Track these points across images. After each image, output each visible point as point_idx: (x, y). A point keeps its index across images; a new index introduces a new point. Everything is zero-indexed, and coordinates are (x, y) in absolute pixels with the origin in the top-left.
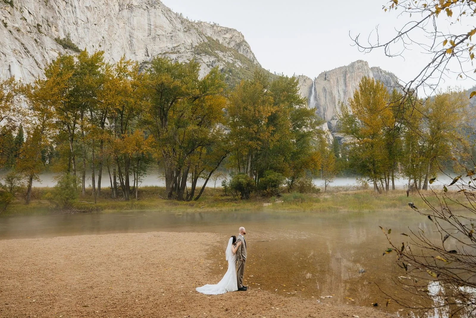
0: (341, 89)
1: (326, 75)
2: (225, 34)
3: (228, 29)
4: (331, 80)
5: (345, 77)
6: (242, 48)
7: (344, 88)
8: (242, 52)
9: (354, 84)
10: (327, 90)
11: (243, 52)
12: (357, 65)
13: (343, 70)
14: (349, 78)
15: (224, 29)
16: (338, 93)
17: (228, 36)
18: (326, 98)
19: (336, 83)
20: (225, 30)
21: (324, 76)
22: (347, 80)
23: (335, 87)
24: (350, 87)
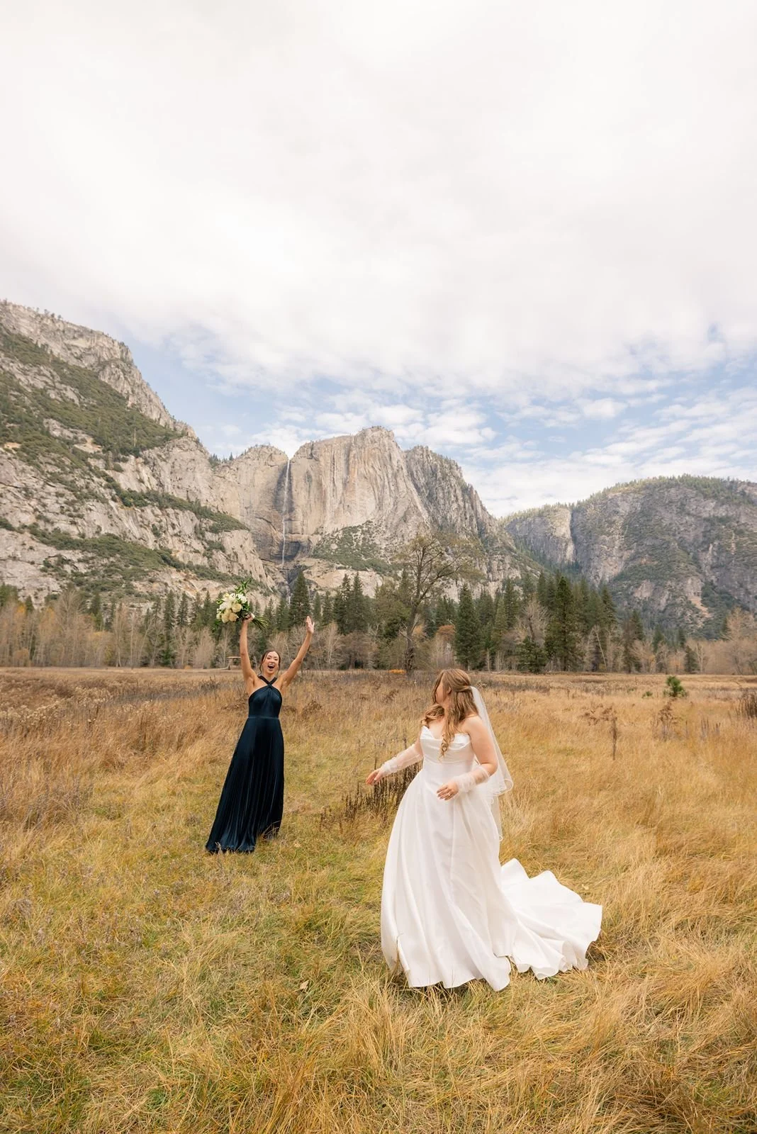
0: (338, 477)
1: (312, 449)
2: (74, 338)
3: (85, 329)
4: (321, 459)
5: (348, 456)
6: (108, 369)
7: (345, 476)
8: (107, 378)
9: (362, 470)
10: (313, 478)
11: (109, 379)
12: (370, 434)
13: (345, 442)
14: (354, 457)
15: (76, 329)
16: (332, 485)
17: (82, 343)
18: (309, 492)
19: (329, 465)
20: (75, 331)
21: (310, 450)
22: (351, 461)
23: (329, 472)
24: (356, 476)
